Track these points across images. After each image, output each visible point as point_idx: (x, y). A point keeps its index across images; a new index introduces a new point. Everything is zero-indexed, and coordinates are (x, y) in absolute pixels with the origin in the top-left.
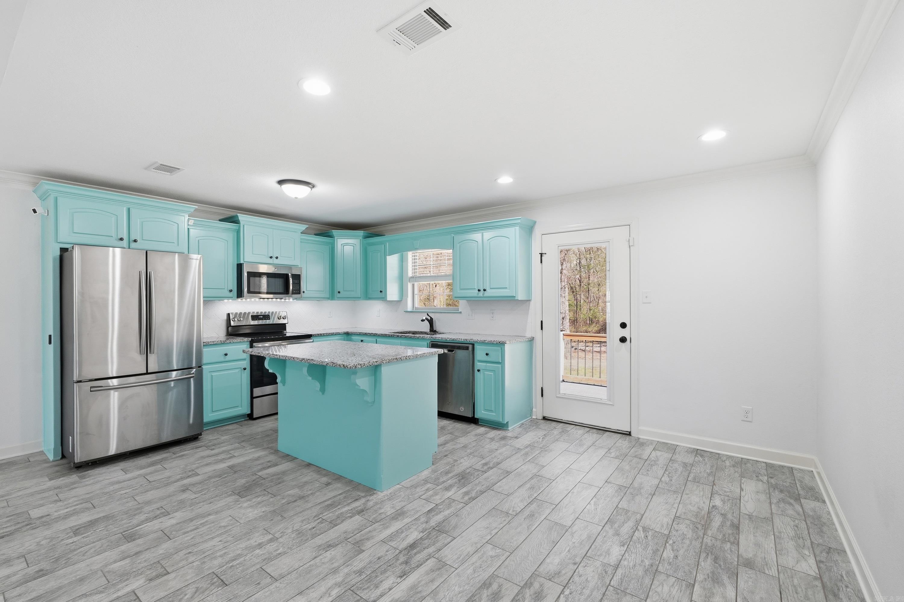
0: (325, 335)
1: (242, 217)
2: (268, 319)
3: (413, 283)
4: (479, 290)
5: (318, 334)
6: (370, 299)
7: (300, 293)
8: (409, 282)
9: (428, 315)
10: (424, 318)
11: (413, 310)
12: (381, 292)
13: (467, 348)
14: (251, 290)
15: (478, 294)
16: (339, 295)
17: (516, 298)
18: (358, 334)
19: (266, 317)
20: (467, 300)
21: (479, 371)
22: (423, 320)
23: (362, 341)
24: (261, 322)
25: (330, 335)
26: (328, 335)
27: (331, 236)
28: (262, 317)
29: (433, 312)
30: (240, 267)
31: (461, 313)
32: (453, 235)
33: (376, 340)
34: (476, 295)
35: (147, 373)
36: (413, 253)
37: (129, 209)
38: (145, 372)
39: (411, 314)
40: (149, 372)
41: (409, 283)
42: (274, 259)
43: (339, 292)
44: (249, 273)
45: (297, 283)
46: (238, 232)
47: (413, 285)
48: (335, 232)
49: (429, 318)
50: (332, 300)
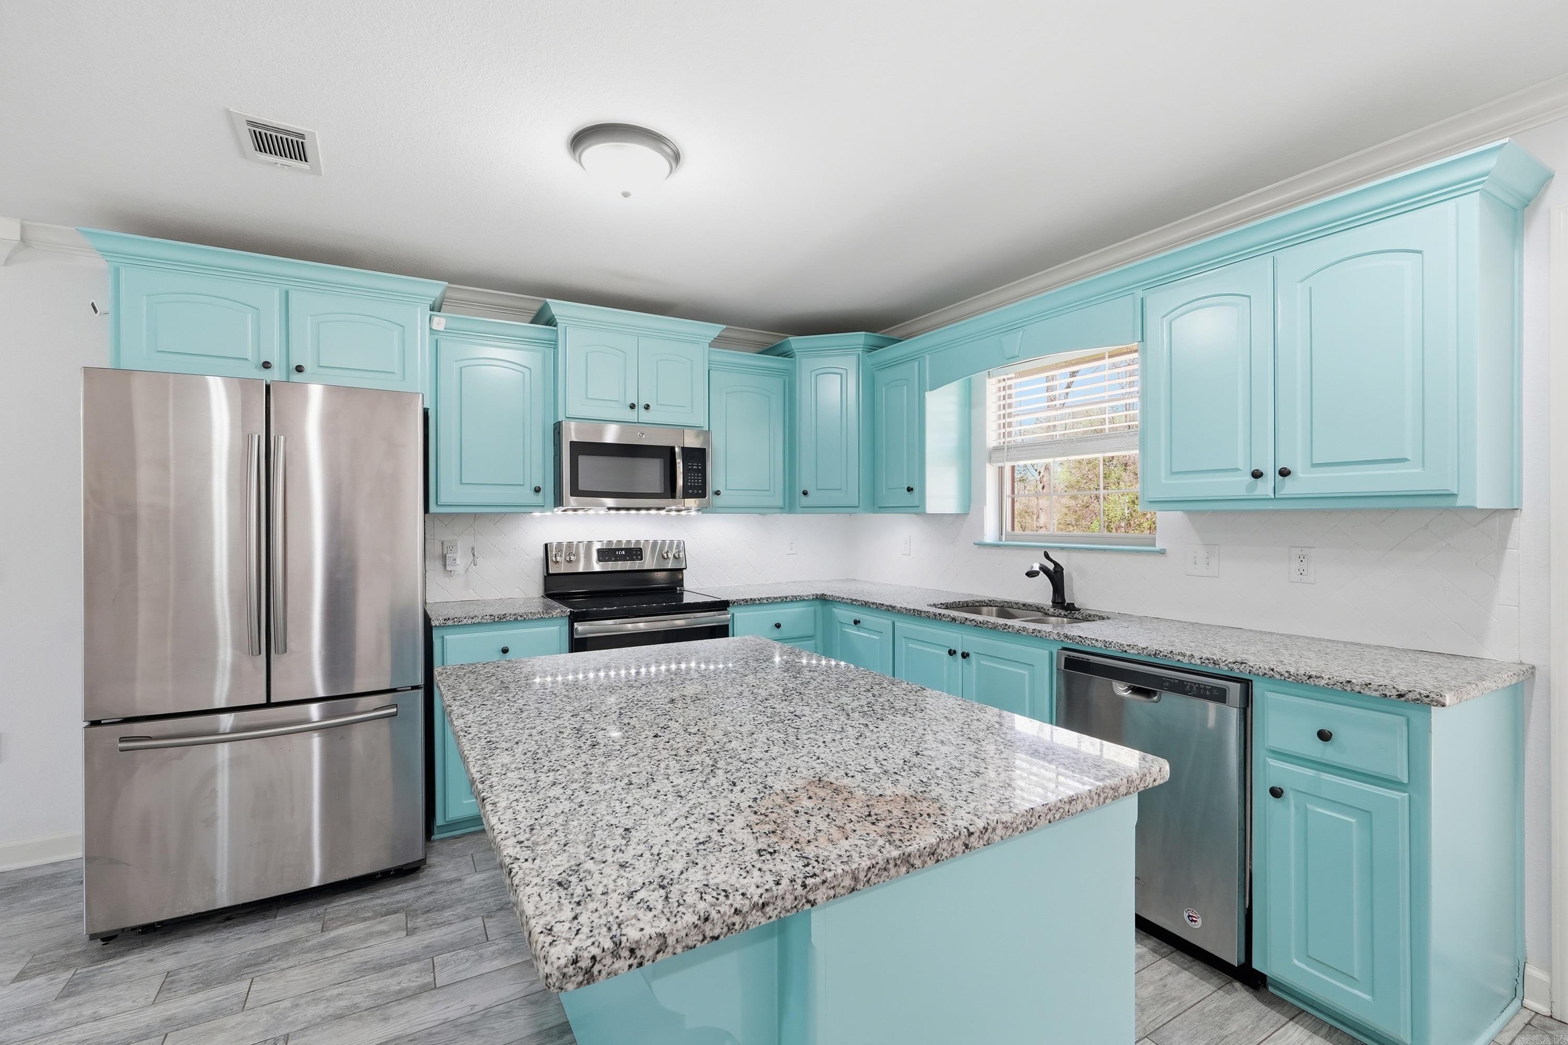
0: (765, 601)
1: (557, 308)
2: (637, 559)
3: (1001, 464)
4: (1257, 475)
5: (746, 601)
6: (883, 509)
7: (703, 495)
8: (990, 462)
9: (1047, 556)
10: (1036, 567)
11: (1000, 539)
12: (910, 489)
13: (1220, 696)
14: (580, 489)
15: (1250, 488)
16: (805, 501)
17: (1460, 502)
18: (847, 603)
19: (634, 553)
20: (1188, 512)
21: (1276, 793)
22: (1031, 574)
23: (856, 622)
24: (620, 566)
25: (777, 603)
26: (772, 603)
27: (787, 354)
28: (623, 552)
29: (1062, 549)
30: (558, 429)
31: (1162, 552)
32: (1140, 293)
33: (894, 623)
34: (1242, 493)
35: (269, 705)
36: (1000, 381)
37: (287, 293)
38: (264, 701)
39: (994, 551)
40: (273, 701)
41: (988, 465)
42: (642, 410)
43: (805, 493)
44: (572, 443)
45: (697, 471)
46: (554, 344)
47: (1001, 470)
48: (796, 343)
49: (1051, 566)
50: (789, 513)
